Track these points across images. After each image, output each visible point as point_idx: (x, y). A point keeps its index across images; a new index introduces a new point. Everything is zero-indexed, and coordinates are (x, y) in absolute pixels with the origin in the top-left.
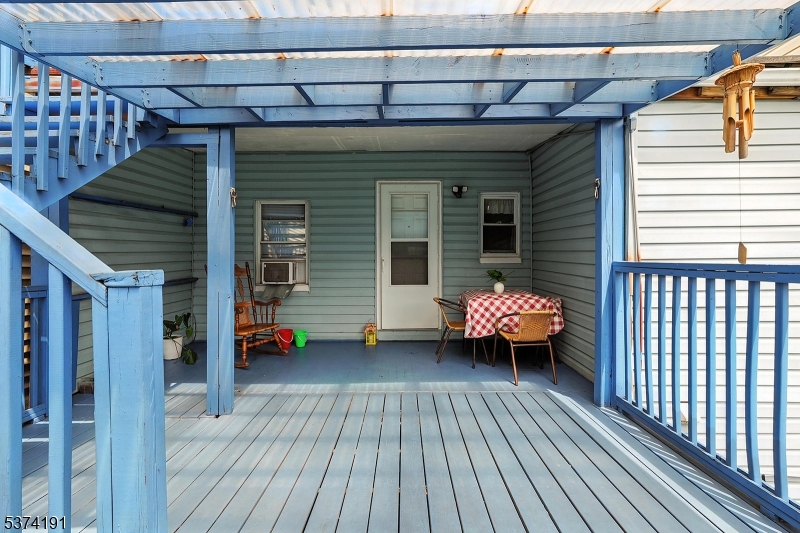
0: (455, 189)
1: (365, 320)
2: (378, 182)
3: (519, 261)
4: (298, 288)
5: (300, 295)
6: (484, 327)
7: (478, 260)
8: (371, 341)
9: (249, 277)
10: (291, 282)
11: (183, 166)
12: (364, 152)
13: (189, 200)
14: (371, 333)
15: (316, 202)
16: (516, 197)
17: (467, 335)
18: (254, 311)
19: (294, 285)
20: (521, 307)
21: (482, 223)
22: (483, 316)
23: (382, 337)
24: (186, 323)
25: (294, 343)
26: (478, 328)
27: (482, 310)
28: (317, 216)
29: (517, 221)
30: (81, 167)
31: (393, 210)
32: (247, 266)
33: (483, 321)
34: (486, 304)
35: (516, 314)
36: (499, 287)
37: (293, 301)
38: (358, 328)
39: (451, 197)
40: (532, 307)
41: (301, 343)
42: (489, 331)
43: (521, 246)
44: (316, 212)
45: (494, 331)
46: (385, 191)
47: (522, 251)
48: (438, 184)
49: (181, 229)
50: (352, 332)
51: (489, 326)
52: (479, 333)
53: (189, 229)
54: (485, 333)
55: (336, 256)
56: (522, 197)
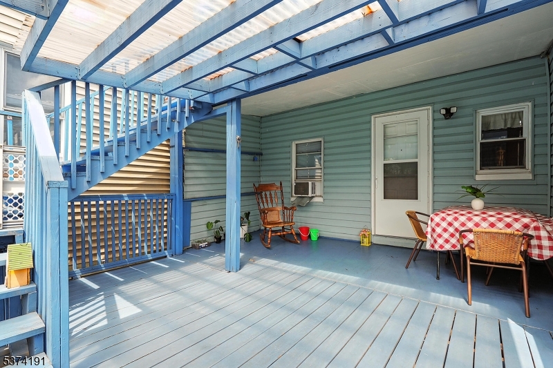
0: (443, 112)
1: (362, 226)
2: (373, 117)
3: (530, 176)
4: (316, 200)
5: (318, 204)
6: (447, 241)
7: (473, 177)
8: (366, 243)
9: (282, 191)
10: (310, 195)
11: (253, 126)
12: (362, 95)
13: (258, 146)
14: (365, 236)
15: (328, 139)
16: (526, 108)
17: (428, 247)
18: (284, 213)
19: (313, 197)
20: (477, 225)
21: (479, 140)
22: (445, 230)
23: (375, 240)
24: (248, 219)
25: (310, 237)
26: (440, 241)
27: (444, 224)
28: (329, 148)
29: (527, 134)
30: (158, 135)
31: (385, 137)
32: (281, 184)
33: (446, 235)
34: (449, 219)
35: (470, 231)
36: (477, 204)
37: (313, 209)
38: (357, 232)
39: (442, 119)
40: (509, 226)
41: (314, 238)
42: (454, 246)
43: (533, 161)
44: (328, 145)
45: (459, 247)
46: (378, 122)
47: (534, 166)
48: (427, 109)
49: (251, 163)
50: (353, 235)
51: (453, 241)
52: (441, 246)
53: (257, 163)
54: (448, 247)
55: (341, 177)
56: (534, 106)
